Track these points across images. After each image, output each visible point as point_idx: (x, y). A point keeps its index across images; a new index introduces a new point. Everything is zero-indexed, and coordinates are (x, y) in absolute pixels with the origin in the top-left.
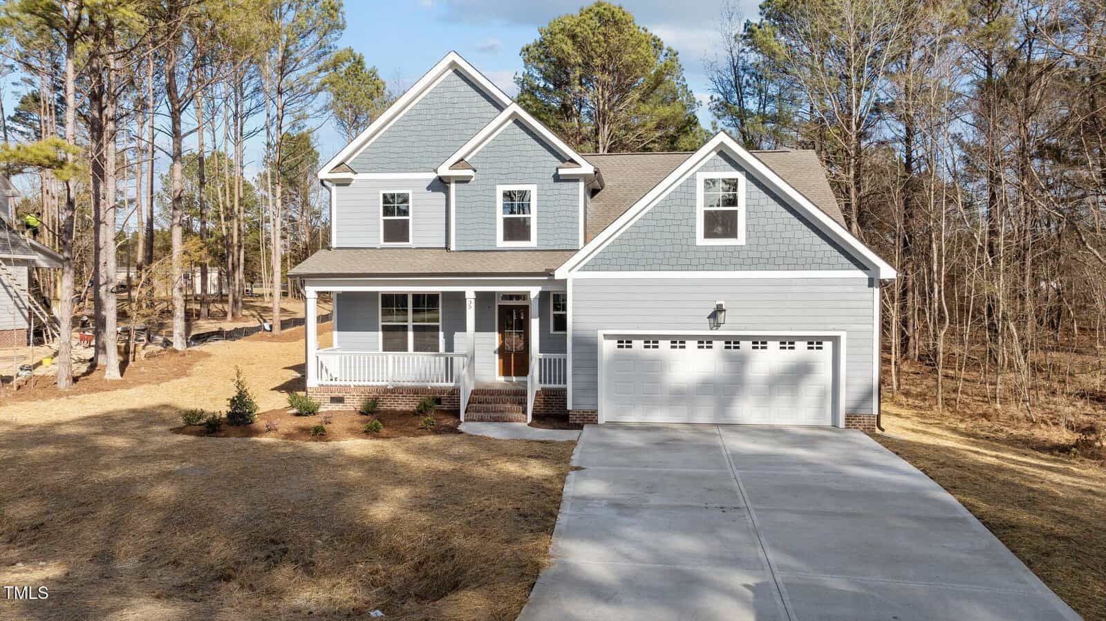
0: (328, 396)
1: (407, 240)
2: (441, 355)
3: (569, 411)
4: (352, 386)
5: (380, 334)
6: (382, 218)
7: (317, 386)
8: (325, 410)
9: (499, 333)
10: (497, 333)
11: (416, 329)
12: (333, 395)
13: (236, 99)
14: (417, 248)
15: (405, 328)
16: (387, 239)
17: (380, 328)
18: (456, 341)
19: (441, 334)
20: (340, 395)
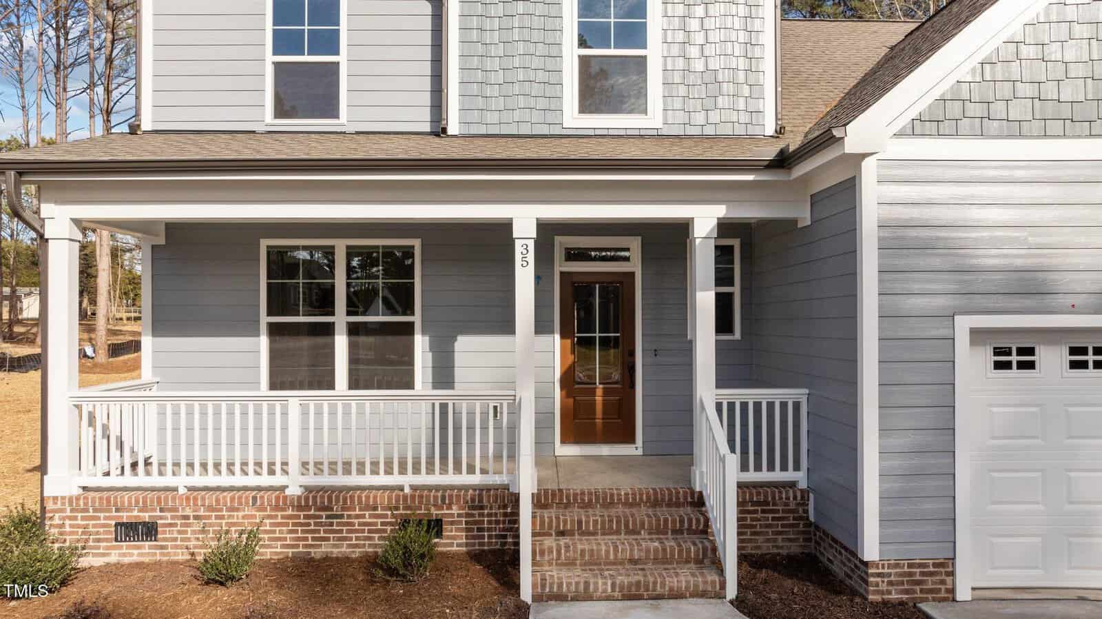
0: (108, 520)
1: (335, 114)
2: (421, 398)
3: (866, 564)
4: (182, 491)
5: (264, 341)
6: (270, 58)
7: (76, 491)
8: (98, 562)
9: (563, 336)
10: (557, 337)
11: (353, 330)
12: (125, 517)
13: (58, 44)
14: (358, 133)
15: (328, 330)
16: (282, 110)
17: (263, 328)
18: (459, 359)
19: (420, 342)
20: (146, 517)
